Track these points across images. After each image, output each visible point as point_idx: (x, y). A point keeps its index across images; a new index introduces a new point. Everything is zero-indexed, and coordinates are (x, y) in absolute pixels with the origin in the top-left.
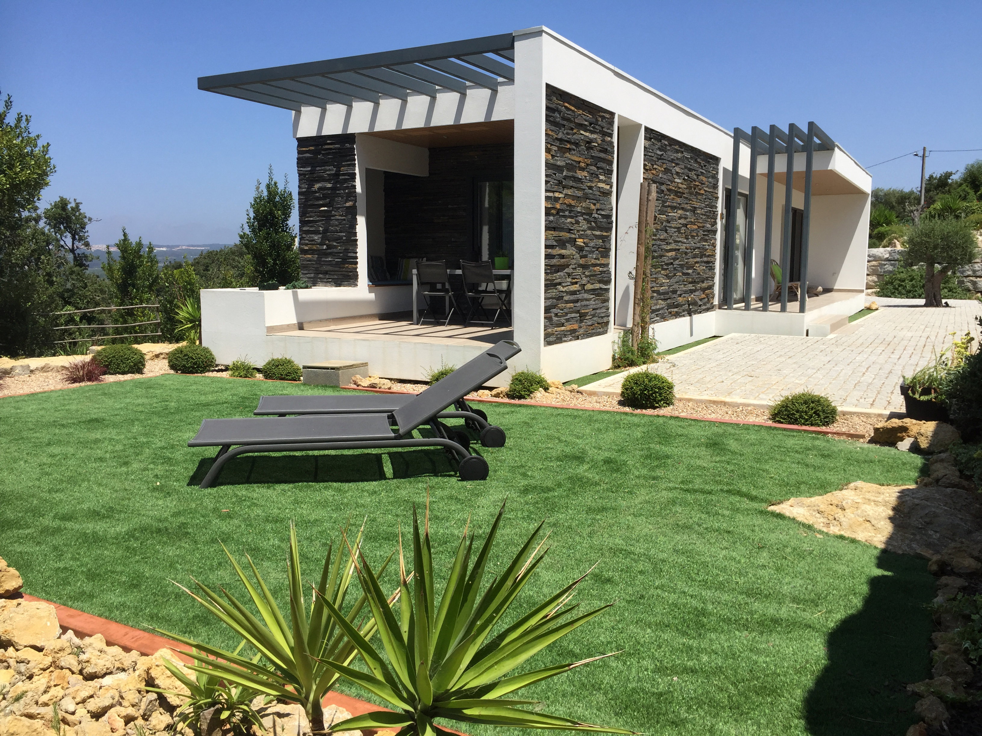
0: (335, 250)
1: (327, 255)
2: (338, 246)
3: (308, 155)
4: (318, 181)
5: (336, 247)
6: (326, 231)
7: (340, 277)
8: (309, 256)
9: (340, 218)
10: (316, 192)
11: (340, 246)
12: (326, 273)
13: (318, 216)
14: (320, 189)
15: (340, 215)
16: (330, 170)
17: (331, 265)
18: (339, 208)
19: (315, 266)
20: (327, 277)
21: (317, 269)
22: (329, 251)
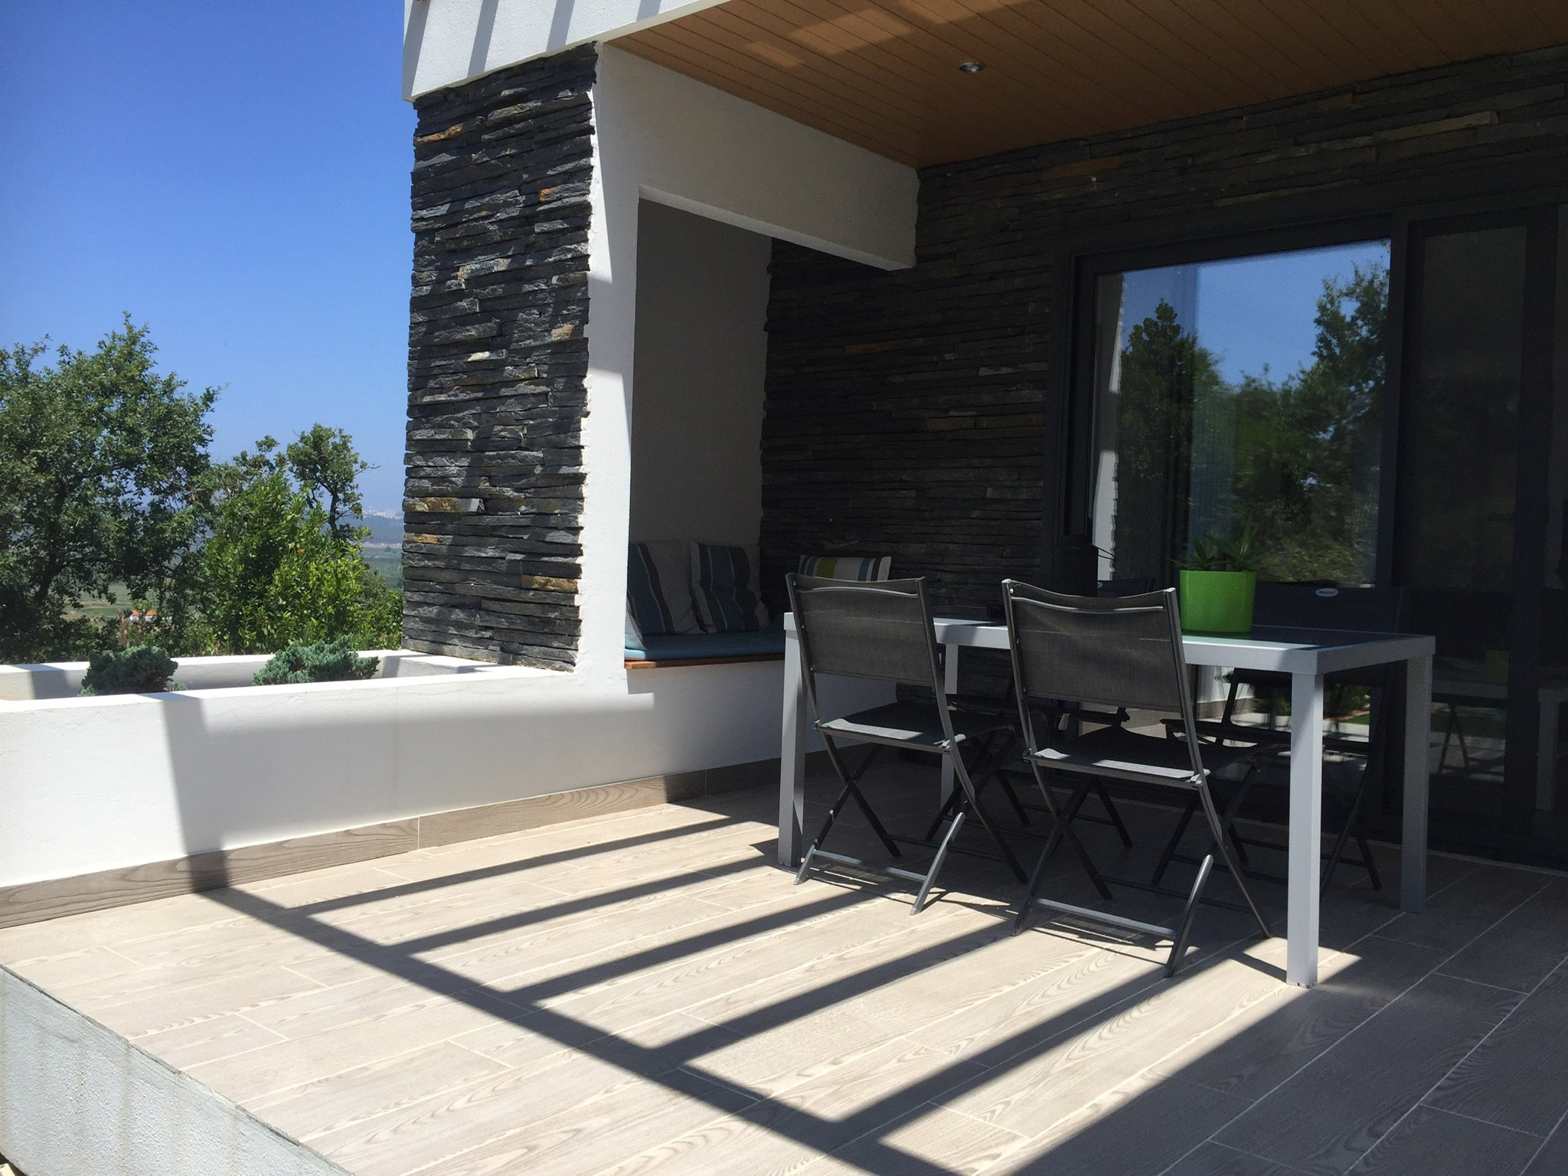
0: (507, 518)
1: (482, 534)
2: (520, 502)
3: (445, 158)
4: (468, 254)
5: (511, 505)
6: (484, 442)
7: (519, 624)
8: (430, 538)
9: (531, 389)
10: (459, 294)
11: (527, 501)
12: (475, 605)
13: (465, 387)
14: (474, 280)
15: (532, 380)
16: (507, 204)
17: (495, 576)
18: (531, 350)
19: (446, 576)
20: (478, 620)
21: (448, 590)
22: (489, 520)
